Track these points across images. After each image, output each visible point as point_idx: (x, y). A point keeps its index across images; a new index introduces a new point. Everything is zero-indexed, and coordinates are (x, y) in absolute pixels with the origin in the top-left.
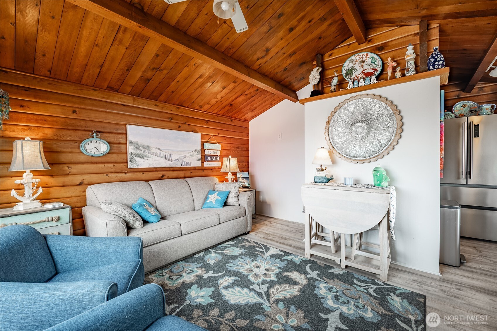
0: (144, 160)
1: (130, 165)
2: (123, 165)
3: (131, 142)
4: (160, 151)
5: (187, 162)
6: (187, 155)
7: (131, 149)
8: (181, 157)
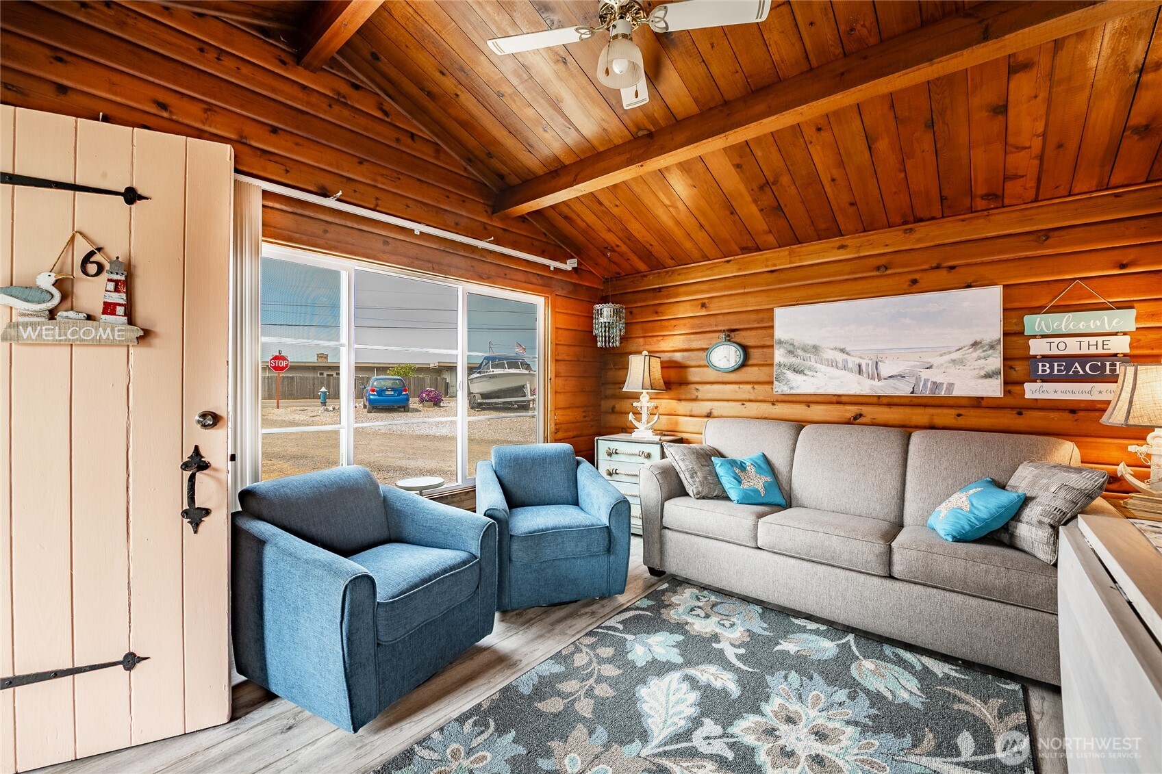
0: (805, 378)
1: (780, 388)
2: (767, 387)
3: (780, 342)
4: (844, 356)
5: (935, 383)
6: (936, 361)
7: (780, 355)
8: (914, 366)
